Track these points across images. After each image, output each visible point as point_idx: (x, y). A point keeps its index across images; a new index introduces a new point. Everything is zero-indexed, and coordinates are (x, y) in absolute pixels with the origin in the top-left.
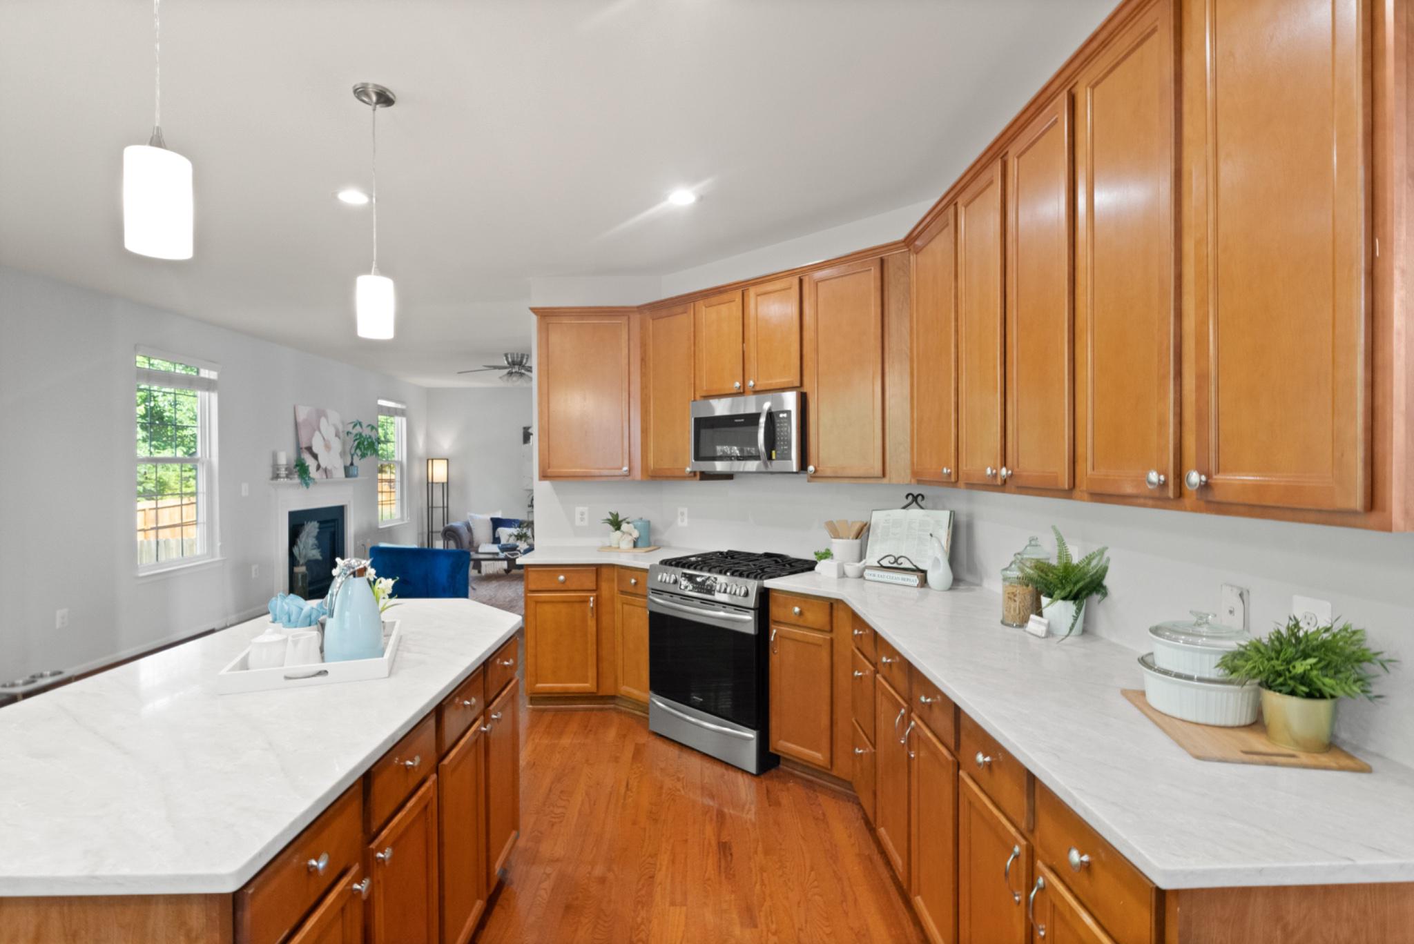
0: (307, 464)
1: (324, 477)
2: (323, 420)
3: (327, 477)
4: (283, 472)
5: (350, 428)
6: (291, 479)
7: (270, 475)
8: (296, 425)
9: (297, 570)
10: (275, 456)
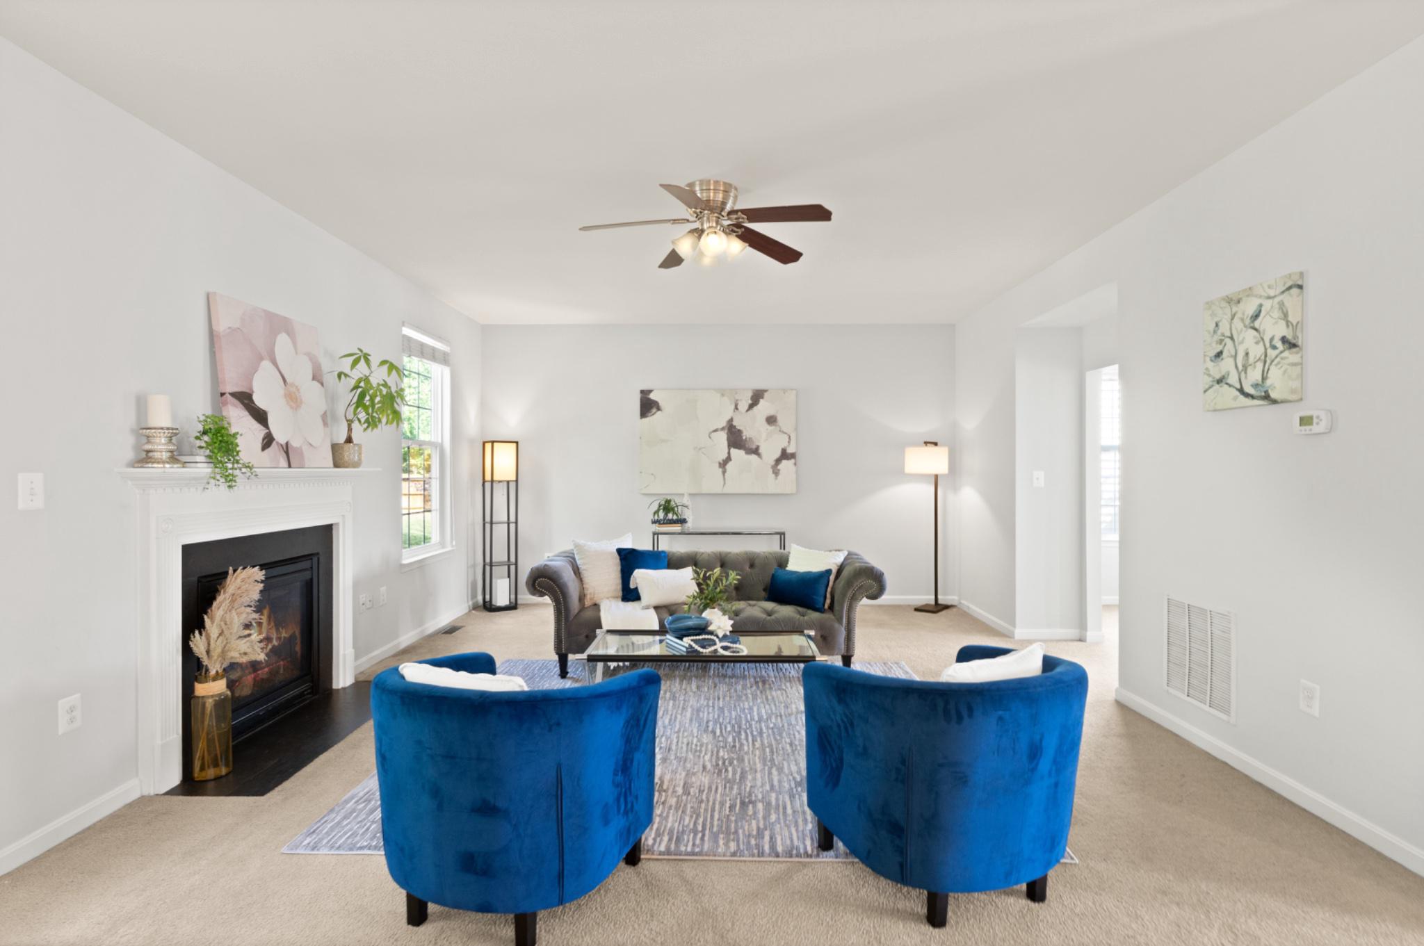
0: (233, 430)
1: (283, 463)
2: (282, 341)
3: (290, 466)
4: (161, 446)
5: (346, 365)
6: (184, 464)
7: (130, 455)
8: (212, 336)
9: (201, 689)
10: (141, 405)
